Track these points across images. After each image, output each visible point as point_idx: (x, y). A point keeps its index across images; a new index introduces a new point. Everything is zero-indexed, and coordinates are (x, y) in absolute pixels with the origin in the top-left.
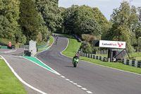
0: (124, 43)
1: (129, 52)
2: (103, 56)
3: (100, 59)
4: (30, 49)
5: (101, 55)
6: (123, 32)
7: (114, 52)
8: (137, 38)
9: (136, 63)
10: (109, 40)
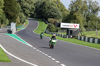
0: (78, 25)
1: (81, 31)
2: (63, 34)
3: (61, 36)
4: (11, 29)
5: (62, 33)
6: (78, 17)
7: (71, 31)
8: (87, 21)
9: (86, 39)
10: (68, 23)
